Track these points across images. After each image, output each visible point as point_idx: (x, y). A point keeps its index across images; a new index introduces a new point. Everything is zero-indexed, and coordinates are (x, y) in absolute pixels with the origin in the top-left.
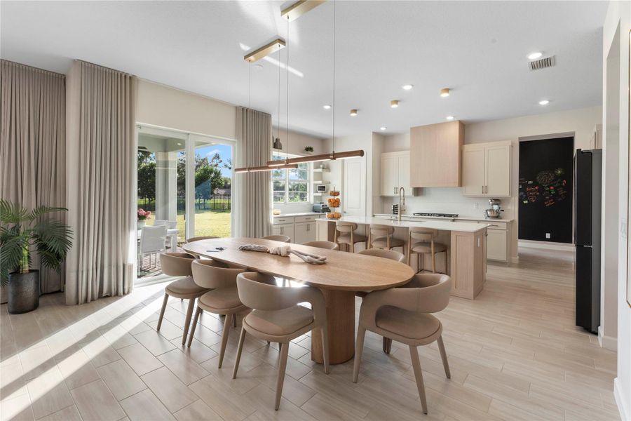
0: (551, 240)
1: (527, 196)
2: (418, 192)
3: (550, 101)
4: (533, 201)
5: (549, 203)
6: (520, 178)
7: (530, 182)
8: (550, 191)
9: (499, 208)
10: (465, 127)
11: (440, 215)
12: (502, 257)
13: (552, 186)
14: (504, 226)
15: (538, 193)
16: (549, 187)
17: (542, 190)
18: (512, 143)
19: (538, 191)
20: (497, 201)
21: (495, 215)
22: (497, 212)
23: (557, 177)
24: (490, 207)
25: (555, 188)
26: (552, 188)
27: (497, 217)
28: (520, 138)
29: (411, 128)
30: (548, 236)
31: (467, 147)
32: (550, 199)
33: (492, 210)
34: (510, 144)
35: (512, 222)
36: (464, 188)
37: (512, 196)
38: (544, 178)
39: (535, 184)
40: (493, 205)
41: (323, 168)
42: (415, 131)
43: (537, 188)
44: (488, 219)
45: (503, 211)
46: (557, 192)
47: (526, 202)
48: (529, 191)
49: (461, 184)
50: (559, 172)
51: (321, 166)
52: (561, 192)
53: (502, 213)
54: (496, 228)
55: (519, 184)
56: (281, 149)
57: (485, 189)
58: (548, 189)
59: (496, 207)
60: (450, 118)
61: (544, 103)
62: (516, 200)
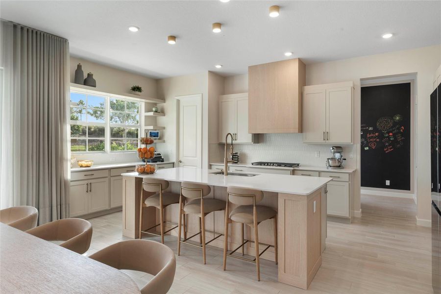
0: (391, 187)
1: (368, 143)
2: (258, 138)
3: (394, 34)
4: (374, 148)
5: (388, 150)
6: (361, 124)
7: (371, 129)
8: (389, 137)
9: (341, 156)
10: (306, 68)
11: (279, 165)
12: (345, 213)
13: (392, 132)
14: (346, 177)
15: (378, 140)
16: (388, 133)
17: (381, 136)
18: (354, 85)
19: (378, 137)
20: (338, 148)
21: (337, 164)
22: (339, 161)
23: (395, 123)
24: (331, 156)
25: (394, 135)
26: (391, 134)
27: (339, 166)
28: (362, 80)
29: (249, 67)
30: (388, 183)
31: (307, 89)
32: (389, 145)
33: (333, 159)
34: (352, 86)
35: (355, 172)
36: (304, 134)
37: (354, 144)
38: (383, 124)
39: (376, 130)
40: (334, 153)
41: (156, 111)
42: (253, 69)
43: (377, 134)
44: (330, 169)
45: (345, 159)
46: (396, 139)
47: (367, 148)
48: (370, 138)
49: (301, 129)
50: (398, 118)
51: (154, 109)
52: (399, 138)
53: (344, 162)
54: (339, 180)
55: (361, 130)
56: (95, 86)
57: (326, 135)
58: (387, 135)
59: (337, 156)
60: (288, 54)
61: (387, 36)
62: (358, 147)
